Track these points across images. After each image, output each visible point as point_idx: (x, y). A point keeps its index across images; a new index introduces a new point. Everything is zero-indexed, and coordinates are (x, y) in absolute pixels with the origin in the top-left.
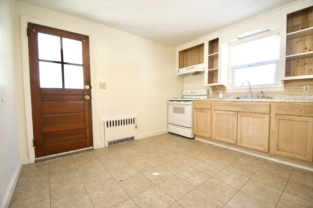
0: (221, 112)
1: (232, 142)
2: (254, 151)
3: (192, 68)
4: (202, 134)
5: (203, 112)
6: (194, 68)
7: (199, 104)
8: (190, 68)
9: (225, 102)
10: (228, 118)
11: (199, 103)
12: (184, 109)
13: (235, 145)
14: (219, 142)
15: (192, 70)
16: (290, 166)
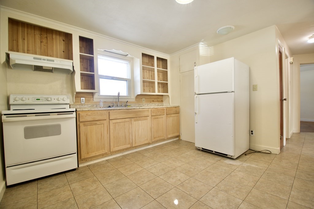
0: (118, 121)
1: (129, 146)
2: (140, 146)
3: (48, 60)
4: (96, 154)
5: (96, 124)
6: (53, 61)
7: (89, 115)
8: (45, 60)
9: (121, 110)
10: (124, 125)
11: (89, 113)
12: (59, 126)
13: (131, 148)
14: (112, 154)
15: (48, 63)
16: (159, 145)
